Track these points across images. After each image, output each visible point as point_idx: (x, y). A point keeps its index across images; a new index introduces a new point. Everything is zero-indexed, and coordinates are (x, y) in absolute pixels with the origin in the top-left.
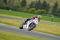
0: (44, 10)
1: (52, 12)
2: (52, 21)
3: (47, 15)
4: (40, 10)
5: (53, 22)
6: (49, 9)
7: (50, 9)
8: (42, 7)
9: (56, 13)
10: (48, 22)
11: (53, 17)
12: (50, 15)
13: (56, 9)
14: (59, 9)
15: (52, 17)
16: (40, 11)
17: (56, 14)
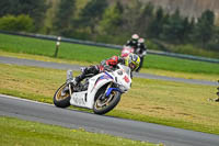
0: (27, 17)
1: (54, 24)
2: (55, 56)
3: (38, 35)
4: (12, 18)
5: (60, 61)
6: (45, 11)
7: (48, 14)
8: (19, 6)
9: (70, 27)
10: (43, 59)
11: (58, 43)
12: (50, 36)
13: (71, 13)
14: (79, 11)
15: (56, 40)
16: (13, 21)
17: (71, 31)
